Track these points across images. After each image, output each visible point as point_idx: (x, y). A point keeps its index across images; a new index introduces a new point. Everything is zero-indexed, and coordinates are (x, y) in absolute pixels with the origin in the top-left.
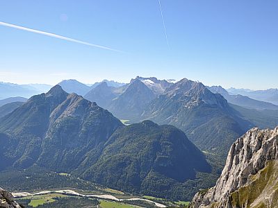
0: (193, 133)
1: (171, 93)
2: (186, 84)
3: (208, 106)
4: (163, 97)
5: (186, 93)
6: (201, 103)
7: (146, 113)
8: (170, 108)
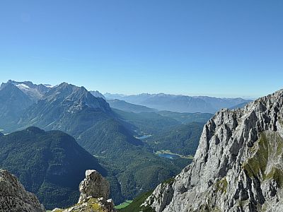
0: (79, 138)
1: (50, 98)
2: (66, 88)
3: (92, 110)
4: (42, 102)
5: (68, 98)
6: (85, 107)
7: (23, 121)
8: (51, 113)
